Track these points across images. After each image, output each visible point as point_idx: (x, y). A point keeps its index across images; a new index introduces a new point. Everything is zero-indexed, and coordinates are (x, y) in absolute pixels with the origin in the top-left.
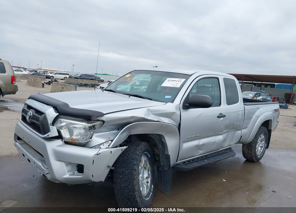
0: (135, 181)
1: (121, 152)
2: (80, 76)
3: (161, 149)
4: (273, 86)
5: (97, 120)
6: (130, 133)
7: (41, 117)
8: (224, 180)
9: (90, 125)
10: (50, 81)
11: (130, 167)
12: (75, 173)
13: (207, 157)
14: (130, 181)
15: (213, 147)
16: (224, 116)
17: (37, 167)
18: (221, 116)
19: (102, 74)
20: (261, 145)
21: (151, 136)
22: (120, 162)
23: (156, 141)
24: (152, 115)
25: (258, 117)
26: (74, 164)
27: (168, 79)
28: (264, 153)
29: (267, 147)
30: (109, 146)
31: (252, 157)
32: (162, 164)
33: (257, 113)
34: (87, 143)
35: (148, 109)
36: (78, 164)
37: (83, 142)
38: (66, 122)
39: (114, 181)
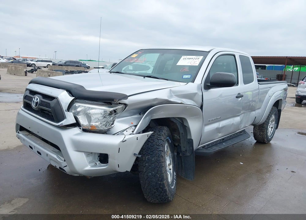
0: (163, 169)
1: (147, 138)
2: (65, 63)
3: (182, 133)
4: (264, 68)
5: (120, 103)
6: (151, 117)
7: (52, 103)
8: (241, 163)
9: (112, 109)
10: (32, 69)
11: (156, 154)
12: (98, 164)
13: (223, 140)
14: (158, 169)
15: (231, 130)
16: (242, 96)
17: (51, 159)
18: (239, 96)
19: (87, 60)
20: (271, 126)
21: (172, 120)
22: (144, 149)
23: (177, 126)
24: (175, 97)
25: (270, 97)
26: (95, 153)
27: (183, 57)
28: (274, 134)
29: (277, 128)
30: (133, 132)
31: (264, 139)
32: (183, 149)
33: (270, 92)
34: (109, 130)
35: (170, 90)
36: (100, 154)
37: (105, 129)
38: (83, 106)
39: (139, 170)
